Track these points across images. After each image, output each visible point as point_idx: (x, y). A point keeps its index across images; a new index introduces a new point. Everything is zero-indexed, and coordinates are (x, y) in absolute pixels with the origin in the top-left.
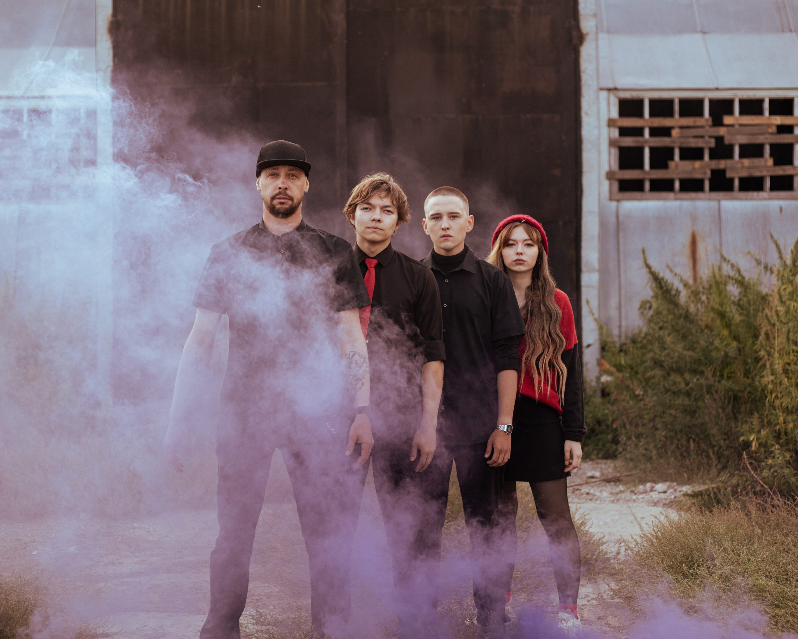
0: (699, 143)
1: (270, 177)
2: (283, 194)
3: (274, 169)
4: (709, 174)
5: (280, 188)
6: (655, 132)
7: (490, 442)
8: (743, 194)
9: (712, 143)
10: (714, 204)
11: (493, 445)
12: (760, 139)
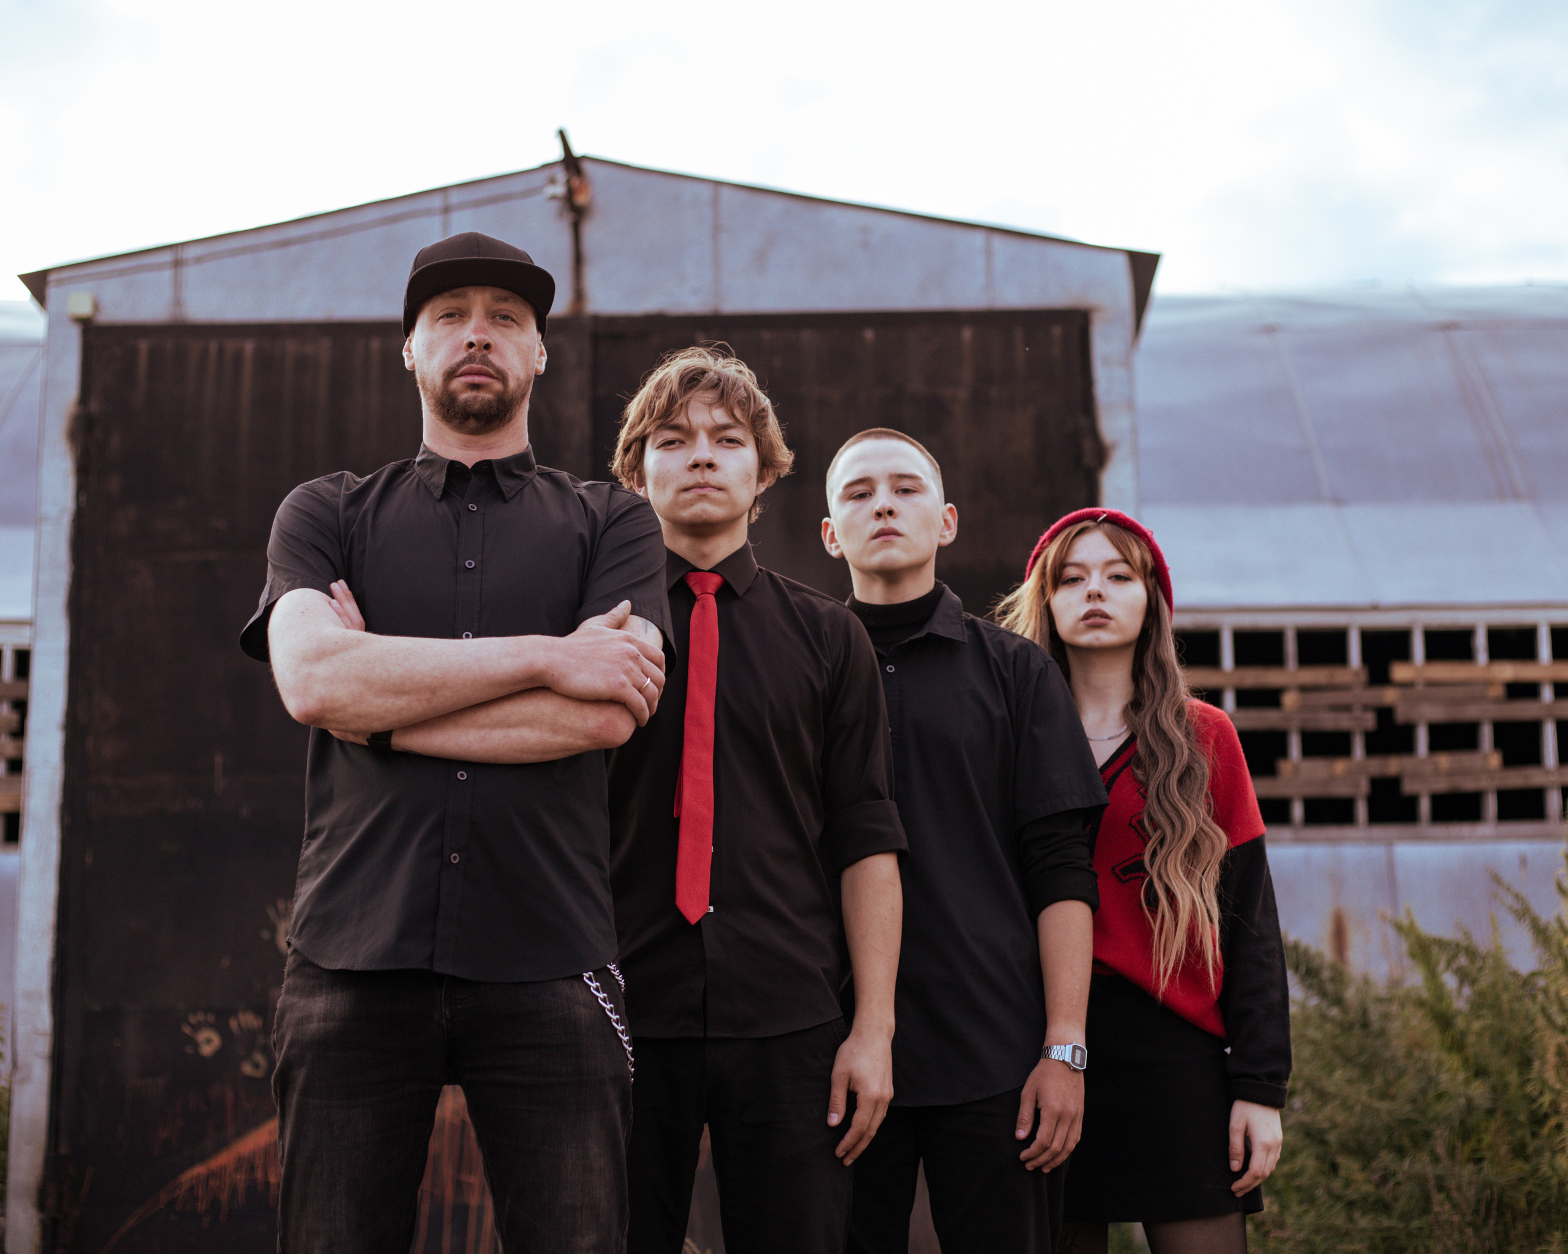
0: (1342, 722)
1: (441, 320)
2: (477, 360)
3: (453, 296)
4: (1364, 787)
5: (471, 345)
6: (1247, 698)
7: (1027, 1093)
8: (1440, 830)
9: (1370, 721)
10: (1377, 851)
11: (1037, 1102)
12: (1470, 712)
